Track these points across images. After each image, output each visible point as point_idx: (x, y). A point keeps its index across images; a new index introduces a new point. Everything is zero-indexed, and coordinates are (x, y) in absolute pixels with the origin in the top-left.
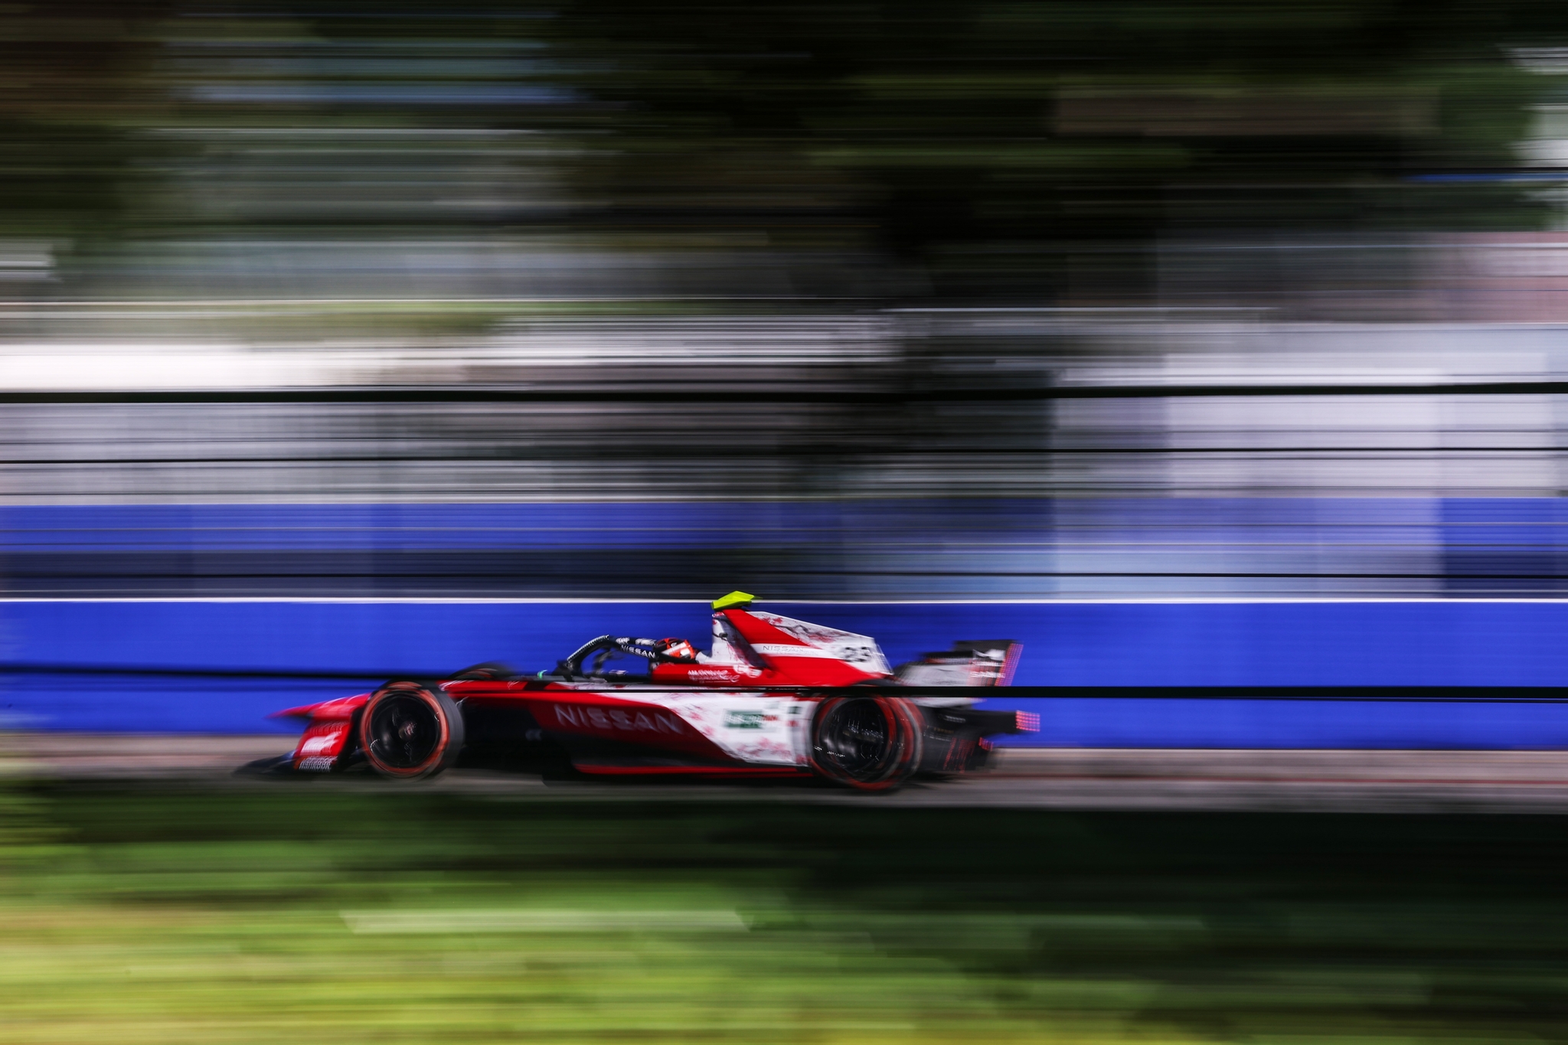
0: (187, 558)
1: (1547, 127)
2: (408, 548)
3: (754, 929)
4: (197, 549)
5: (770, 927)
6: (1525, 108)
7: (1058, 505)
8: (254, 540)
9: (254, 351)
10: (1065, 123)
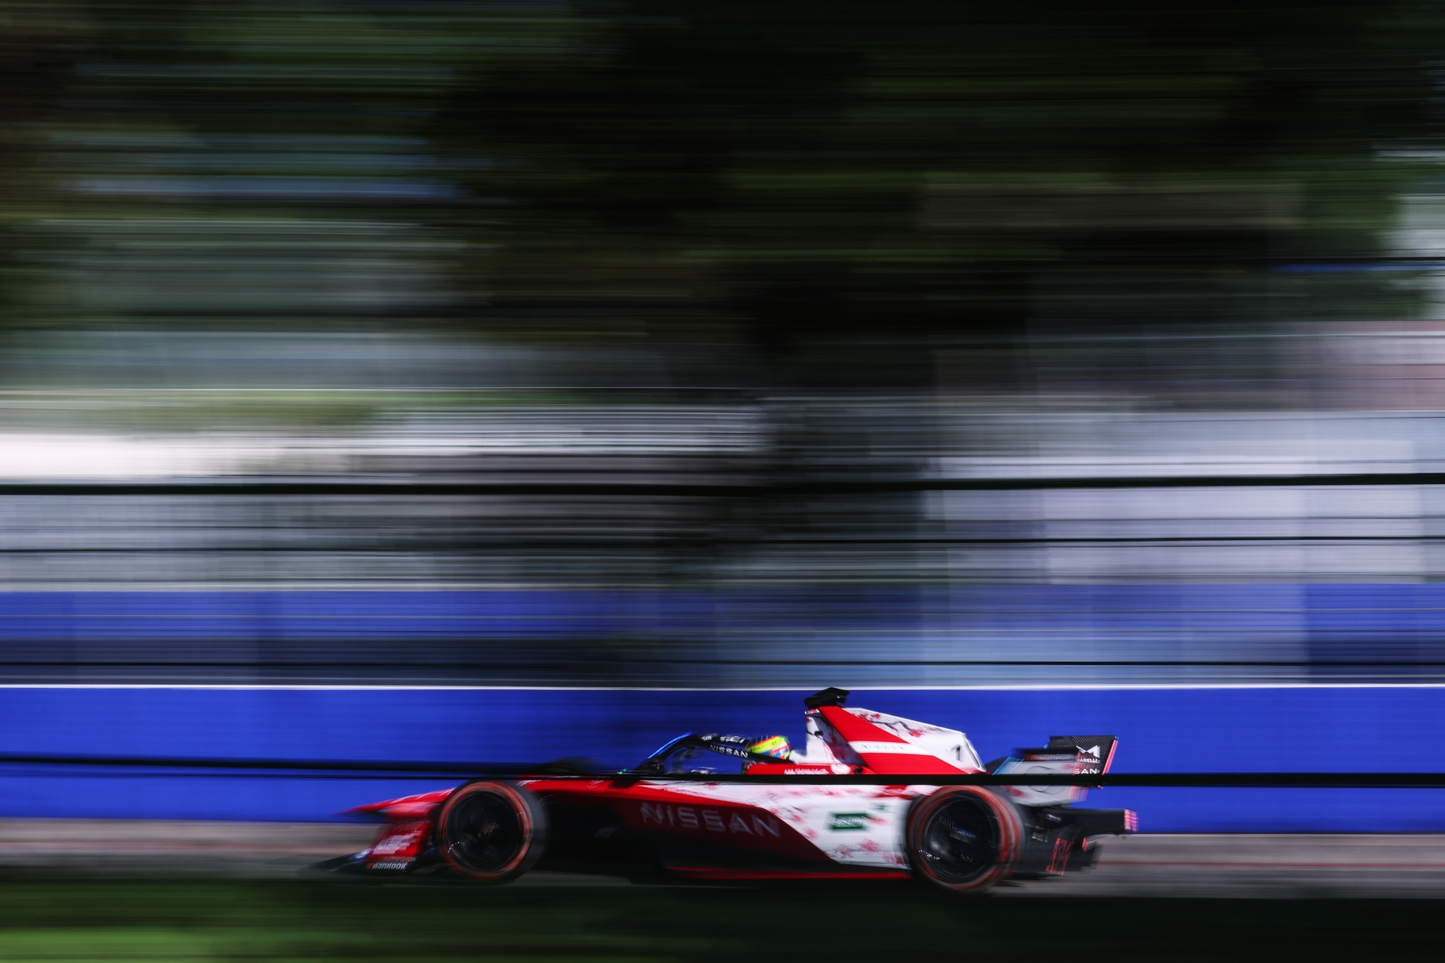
1: (1411, 218)
4: (80, 636)
6: (1390, 198)
7: (924, 592)
8: (150, 627)
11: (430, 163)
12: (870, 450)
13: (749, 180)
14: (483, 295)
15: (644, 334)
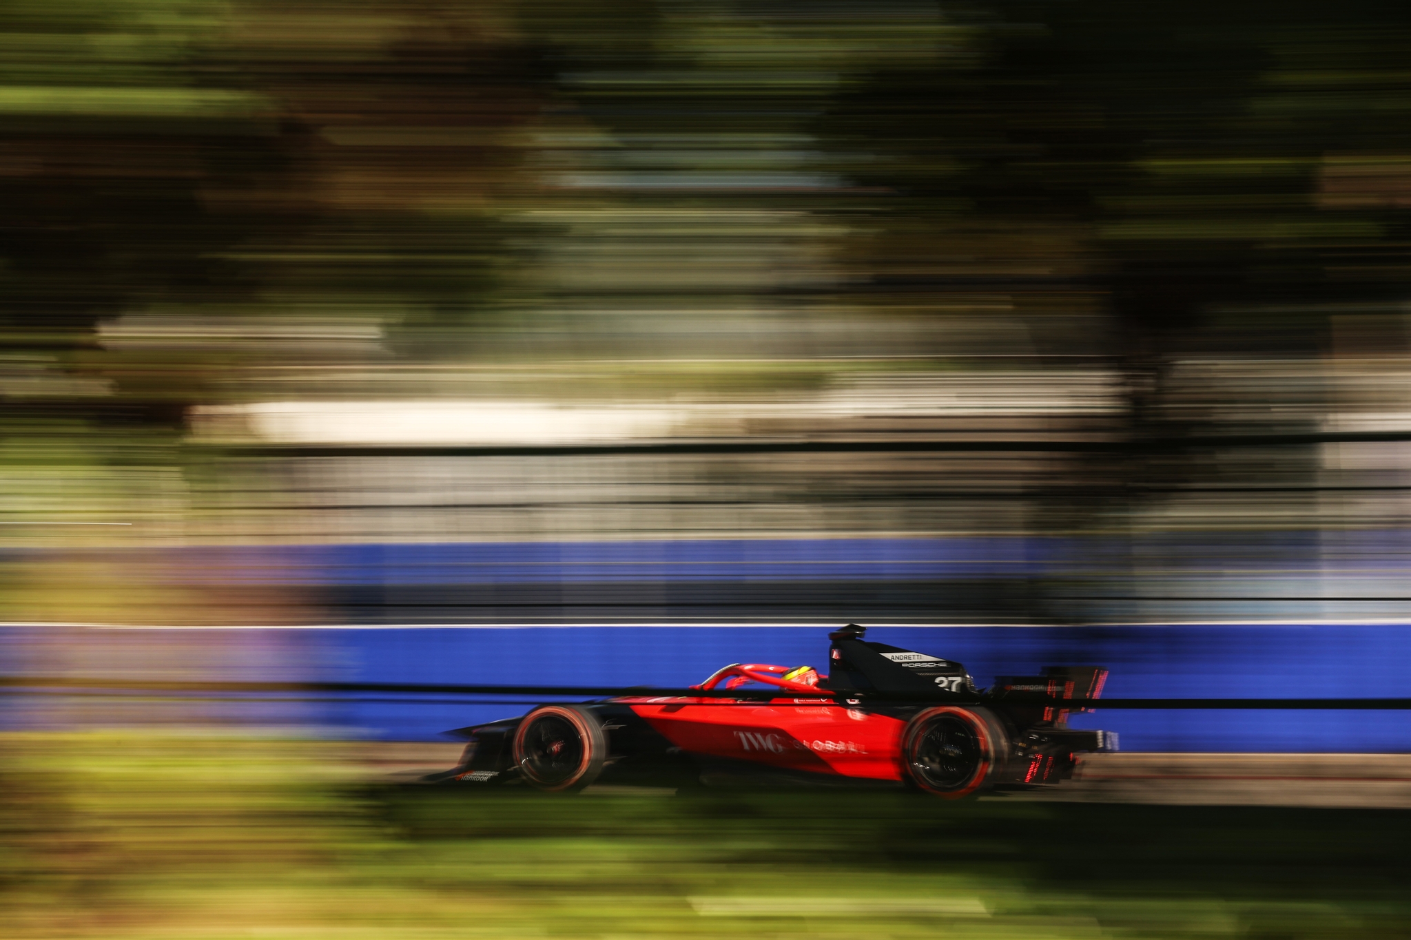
0: (558, 589)
2: (751, 579)
3: (995, 914)
4: (565, 581)
5: (1010, 912)
7: (1324, 536)
9: (561, 408)
10: (1327, 200)
11: (817, 157)
12: (1270, 408)
13: (1160, 165)
14: (865, 274)
15: (1010, 307)
